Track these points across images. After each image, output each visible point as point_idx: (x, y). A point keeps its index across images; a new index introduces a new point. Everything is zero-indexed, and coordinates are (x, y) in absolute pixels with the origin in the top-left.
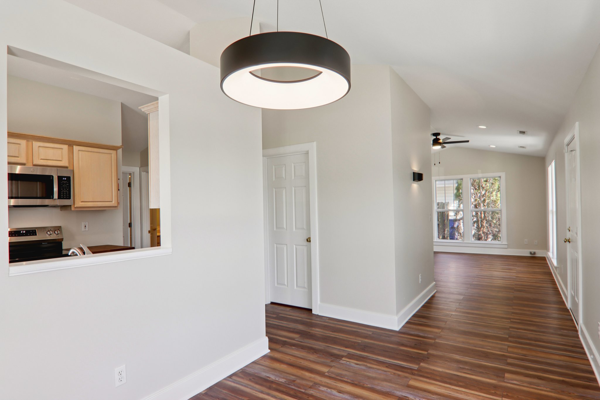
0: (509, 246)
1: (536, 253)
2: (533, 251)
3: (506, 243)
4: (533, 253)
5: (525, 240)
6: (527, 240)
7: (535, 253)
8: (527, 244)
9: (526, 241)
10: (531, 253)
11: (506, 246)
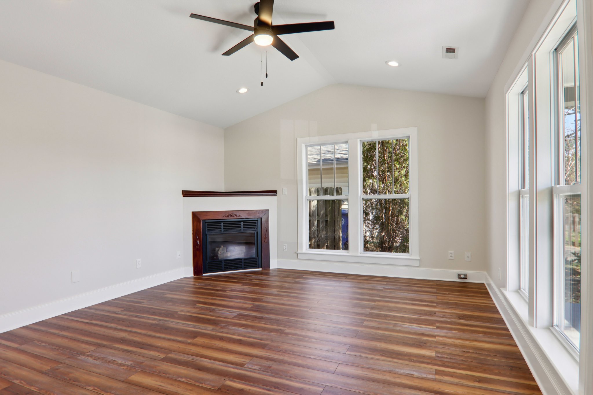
0: (421, 263)
1: (467, 275)
2: (463, 272)
3: (418, 258)
4: (462, 276)
5: (450, 252)
6: (452, 252)
7: (466, 277)
8: (453, 258)
9: (451, 254)
10: (459, 276)
11: (417, 263)
